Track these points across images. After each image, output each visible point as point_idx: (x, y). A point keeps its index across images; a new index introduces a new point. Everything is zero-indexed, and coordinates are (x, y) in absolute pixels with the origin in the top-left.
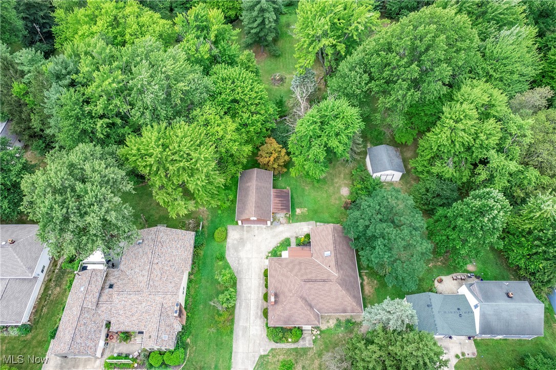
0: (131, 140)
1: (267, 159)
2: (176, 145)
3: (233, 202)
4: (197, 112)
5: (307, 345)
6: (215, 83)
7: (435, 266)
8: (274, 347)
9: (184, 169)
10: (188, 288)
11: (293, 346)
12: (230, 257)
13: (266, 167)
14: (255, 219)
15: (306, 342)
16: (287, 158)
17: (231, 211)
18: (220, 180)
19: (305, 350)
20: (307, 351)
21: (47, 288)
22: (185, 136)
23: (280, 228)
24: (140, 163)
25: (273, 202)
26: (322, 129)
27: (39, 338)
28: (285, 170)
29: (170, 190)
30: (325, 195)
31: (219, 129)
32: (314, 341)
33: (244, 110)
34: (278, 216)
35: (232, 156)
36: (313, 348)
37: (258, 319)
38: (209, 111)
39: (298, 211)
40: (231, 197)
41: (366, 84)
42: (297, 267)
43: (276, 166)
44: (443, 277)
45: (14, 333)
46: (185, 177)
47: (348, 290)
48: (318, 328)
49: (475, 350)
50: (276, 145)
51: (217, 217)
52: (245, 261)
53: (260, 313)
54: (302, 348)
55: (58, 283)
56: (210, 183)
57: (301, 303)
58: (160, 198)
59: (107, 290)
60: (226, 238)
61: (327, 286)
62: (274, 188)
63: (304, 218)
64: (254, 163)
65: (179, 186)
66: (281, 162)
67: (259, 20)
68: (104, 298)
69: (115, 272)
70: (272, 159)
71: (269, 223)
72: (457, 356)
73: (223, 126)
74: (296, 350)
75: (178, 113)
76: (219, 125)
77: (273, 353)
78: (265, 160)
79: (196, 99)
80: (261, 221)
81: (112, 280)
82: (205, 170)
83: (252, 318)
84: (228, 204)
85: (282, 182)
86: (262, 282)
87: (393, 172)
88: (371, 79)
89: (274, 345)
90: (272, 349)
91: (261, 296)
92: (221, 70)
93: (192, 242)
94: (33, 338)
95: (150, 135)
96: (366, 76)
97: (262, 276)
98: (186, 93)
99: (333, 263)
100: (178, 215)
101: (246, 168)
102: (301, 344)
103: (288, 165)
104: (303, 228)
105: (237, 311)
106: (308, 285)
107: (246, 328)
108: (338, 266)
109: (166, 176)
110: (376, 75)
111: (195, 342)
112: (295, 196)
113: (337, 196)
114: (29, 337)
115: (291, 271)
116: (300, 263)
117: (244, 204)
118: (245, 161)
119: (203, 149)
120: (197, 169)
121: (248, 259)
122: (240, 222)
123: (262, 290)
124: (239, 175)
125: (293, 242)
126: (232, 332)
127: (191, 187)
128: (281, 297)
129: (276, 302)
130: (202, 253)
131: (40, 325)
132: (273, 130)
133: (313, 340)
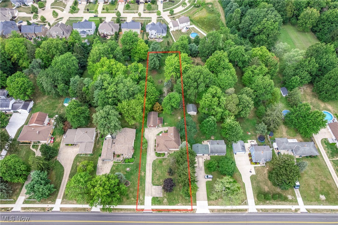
0: (119, 104)
1: (156, 109)
2: (131, 106)
3: (146, 121)
4: (136, 96)
6: (141, 87)
7: (203, 138)
9: (133, 112)
10: (134, 144)
11: (162, 158)
12: (146, 137)
13: (156, 111)
14: (152, 126)
15: (166, 157)
16: (162, 108)
17: (146, 123)
18: (142, 115)
19: (165, 159)
21: (95, 145)
22: (133, 103)
23: (160, 128)
24: (122, 110)
25: (158, 121)
26: (170, 101)
27: (95, 157)
28: (161, 112)
29: (129, 117)
30: (173, 119)
31: (142, 101)
32: (168, 156)
33: (149, 94)
34: (159, 125)
35: (146, 108)
38: (139, 96)
39: (165, 124)
40: (146, 120)
41: (184, 87)
42: (163, 138)
43: (159, 111)
44: (204, 141)
45: (89, 156)
46: (134, 114)
47: (177, 143)
48: (169, 153)
49: (210, 158)
50: (159, 105)
51: (141, 126)
52: (150, 137)
53: (154, 150)
55: (98, 144)
56: (140, 116)
57: (164, 146)
58: (127, 120)
59: (113, 144)
60: (144, 131)
61: (171, 142)
62: (158, 117)
63: (167, 126)
64: (152, 110)
65: (132, 116)
66: (160, 109)
67: (154, 64)
68: (113, 146)
69: (115, 140)
70: (157, 109)
71: (157, 127)
72: (205, 160)
73: (143, 100)
74: (163, 159)
75: (130, 96)
76: (142, 100)
78: (155, 109)
79: (136, 92)
80: (154, 126)
81: (114, 142)
82: (139, 112)
83: (152, 151)
84: (145, 122)
85: (161, 115)
86: (154, 142)
87: (194, 112)
88: (185, 85)
89: (157, 158)
91: (154, 146)
92: (142, 82)
93: (135, 132)
94: (94, 157)
95: (124, 103)
96: (184, 85)
97: (154, 141)
98: (132, 91)
99: (173, 136)
100: (131, 124)
101: (150, 111)
102: (164, 157)
103: (162, 110)
104: (166, 128)
105: (148, 150)
106: (166, 142)
107: (150, 154)
108: (175, 137)
109: (128, 114)
110: (186, 84)
111: (137, 157)
112: (164, 119)
113: (177, 119)
114: (93, 157)
115: (162, 139)
116: (164, 137)
117: (149, 122)
118: (149, 109)
119: (138, 106)
120: (137, 112)
121: (151, 137)
122: (148, 127)
123: (154, 145)
124: (148, 113)
125: (163, 132)
126: (146, 155)
127: (135, 117)
128: (159, 145)
129: (158, 146)
130: (138, 135)
131: (95, 154)
132: (158, 100)
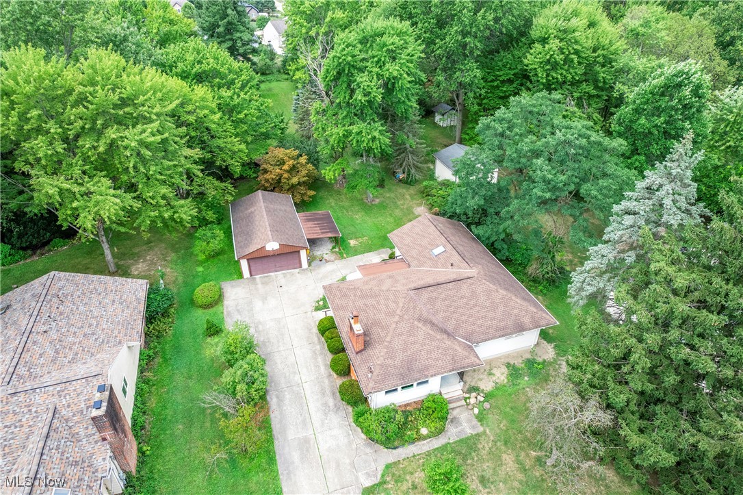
5: (469, 431)
8: (391, 460)
11: (438, 442)
14: (276, 247)
15: (464, 425)
19: (469, 445)
20: (475, 444)
23: (329, 267)
25: (304, 227)
30: (390, 220)
32: (480, 418)
34: (318, 252)
36: (485, 432)
37: (332, 416)
39: (353, 242)
42: (389, 281)
52: (270, 324)
54: (461, 441)
60: (220, 298)
61: (465, 288)
62: (299, 212)
63: (368, 248)
74: (448, 448)
77: (393, 475)
80: (289, 250)
83: (316, 416)
89: (389, 456)
90: (388, 466)
102: (452, 434)
106: (426, 294)
107: (306, 441)
116: (391, 277)
117: (249, 235)
121: (278, 320)
122: (244, 264)
133: (477, 417)
